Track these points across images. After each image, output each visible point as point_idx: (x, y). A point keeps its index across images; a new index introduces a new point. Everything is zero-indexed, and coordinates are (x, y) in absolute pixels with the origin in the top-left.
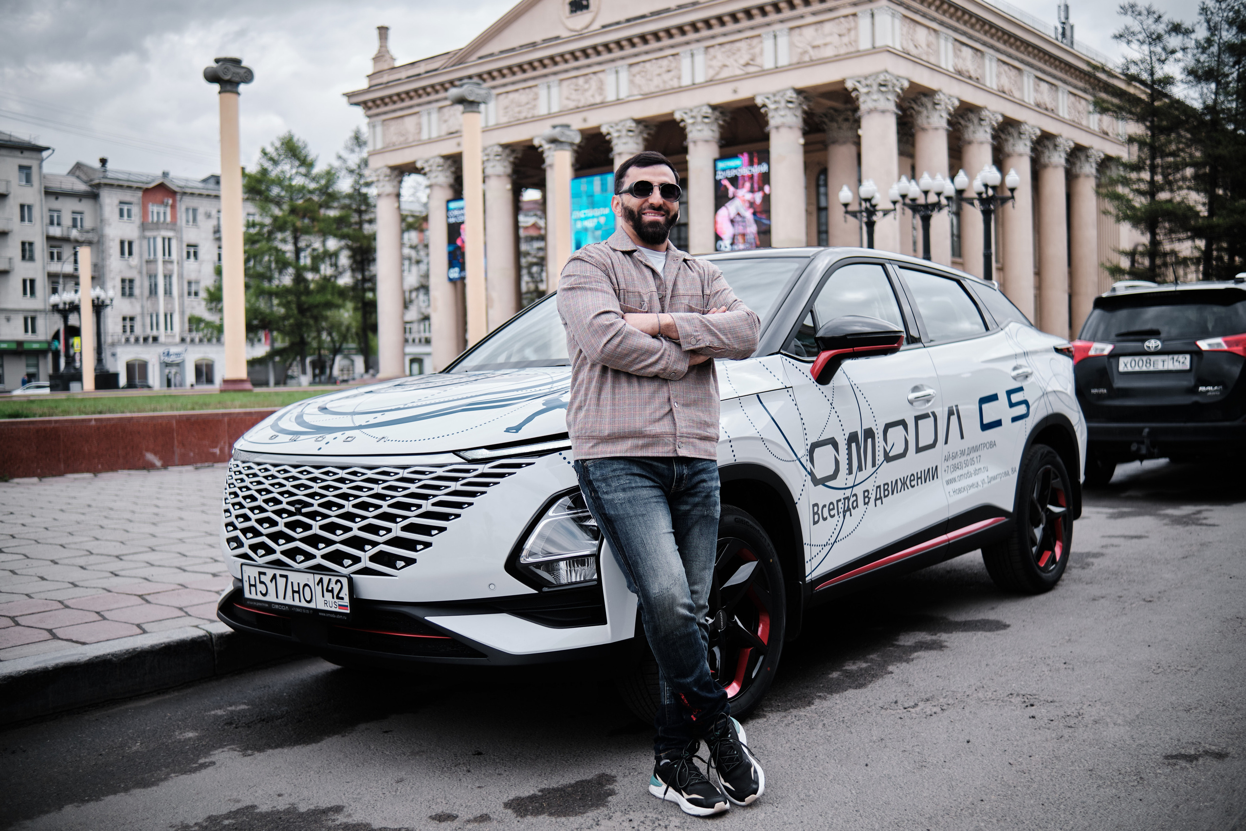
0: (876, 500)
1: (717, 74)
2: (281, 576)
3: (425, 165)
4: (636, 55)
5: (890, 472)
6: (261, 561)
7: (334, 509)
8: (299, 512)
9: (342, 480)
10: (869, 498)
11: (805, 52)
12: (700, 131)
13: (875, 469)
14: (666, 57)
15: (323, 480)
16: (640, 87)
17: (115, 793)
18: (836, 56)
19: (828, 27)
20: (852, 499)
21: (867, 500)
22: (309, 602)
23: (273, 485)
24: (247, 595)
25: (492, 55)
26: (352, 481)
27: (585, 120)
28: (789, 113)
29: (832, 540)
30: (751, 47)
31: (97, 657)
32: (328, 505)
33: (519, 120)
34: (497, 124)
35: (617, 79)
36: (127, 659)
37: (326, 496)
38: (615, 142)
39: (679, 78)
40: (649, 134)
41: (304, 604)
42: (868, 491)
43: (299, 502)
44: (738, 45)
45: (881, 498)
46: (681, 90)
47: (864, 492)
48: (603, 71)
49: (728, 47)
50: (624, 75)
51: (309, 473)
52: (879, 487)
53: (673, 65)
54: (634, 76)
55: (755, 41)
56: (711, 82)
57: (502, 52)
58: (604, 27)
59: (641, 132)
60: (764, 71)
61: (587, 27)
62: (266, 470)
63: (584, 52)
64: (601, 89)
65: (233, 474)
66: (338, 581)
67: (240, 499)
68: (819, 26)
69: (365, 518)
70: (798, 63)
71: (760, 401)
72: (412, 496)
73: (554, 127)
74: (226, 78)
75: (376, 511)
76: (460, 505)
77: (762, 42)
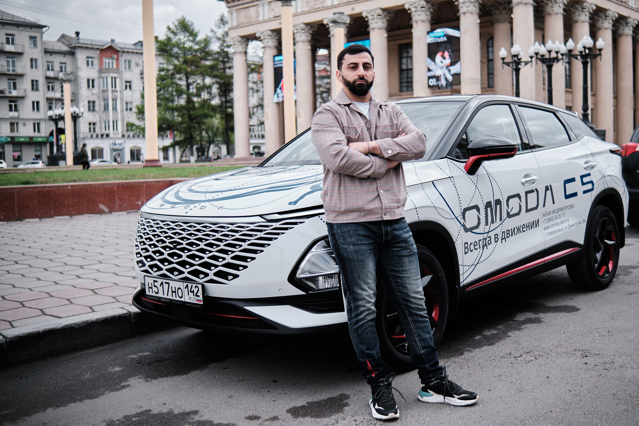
0: (502, 239)
2: (166, 283)
3: (261, 36)
5: (510, 224)
6: (155, 274)
7: (194, 246)
8: (175, 248)
9: (199, 231)
10: (498, 239)
12: (419, 15)
13: (501, 222)
15: (188, 230)
17: (75, 402)
20: (488, 239)
21: (496, 240)
22: (181, 298)
23: (161, 232)
24: (147, 293)
26: (204, 231)
27: (352, 9)
29: (476, 263)
31: (67, 325)
32: (191, 244)
33: (315, 9)
34: (302, 12)
36: (83, 326)
37: (190, 239)
38: (370, 22)
40: (390, 17)
41: (178, 299)
42: (497, 234)
43: (175, 242)
45: (505, 238)
47: (495, 235)
51: (181, 226)
52: (504, 232)
59: (386, 16)
62: (158, 224)
65: (140, 225)
66: (196, 287)
67: (143, 240)
69: (211, 251)
71: (434, 185)
72: (237, 240)
73: (335, 14)
75: (217, 248)
76: (263, 245)
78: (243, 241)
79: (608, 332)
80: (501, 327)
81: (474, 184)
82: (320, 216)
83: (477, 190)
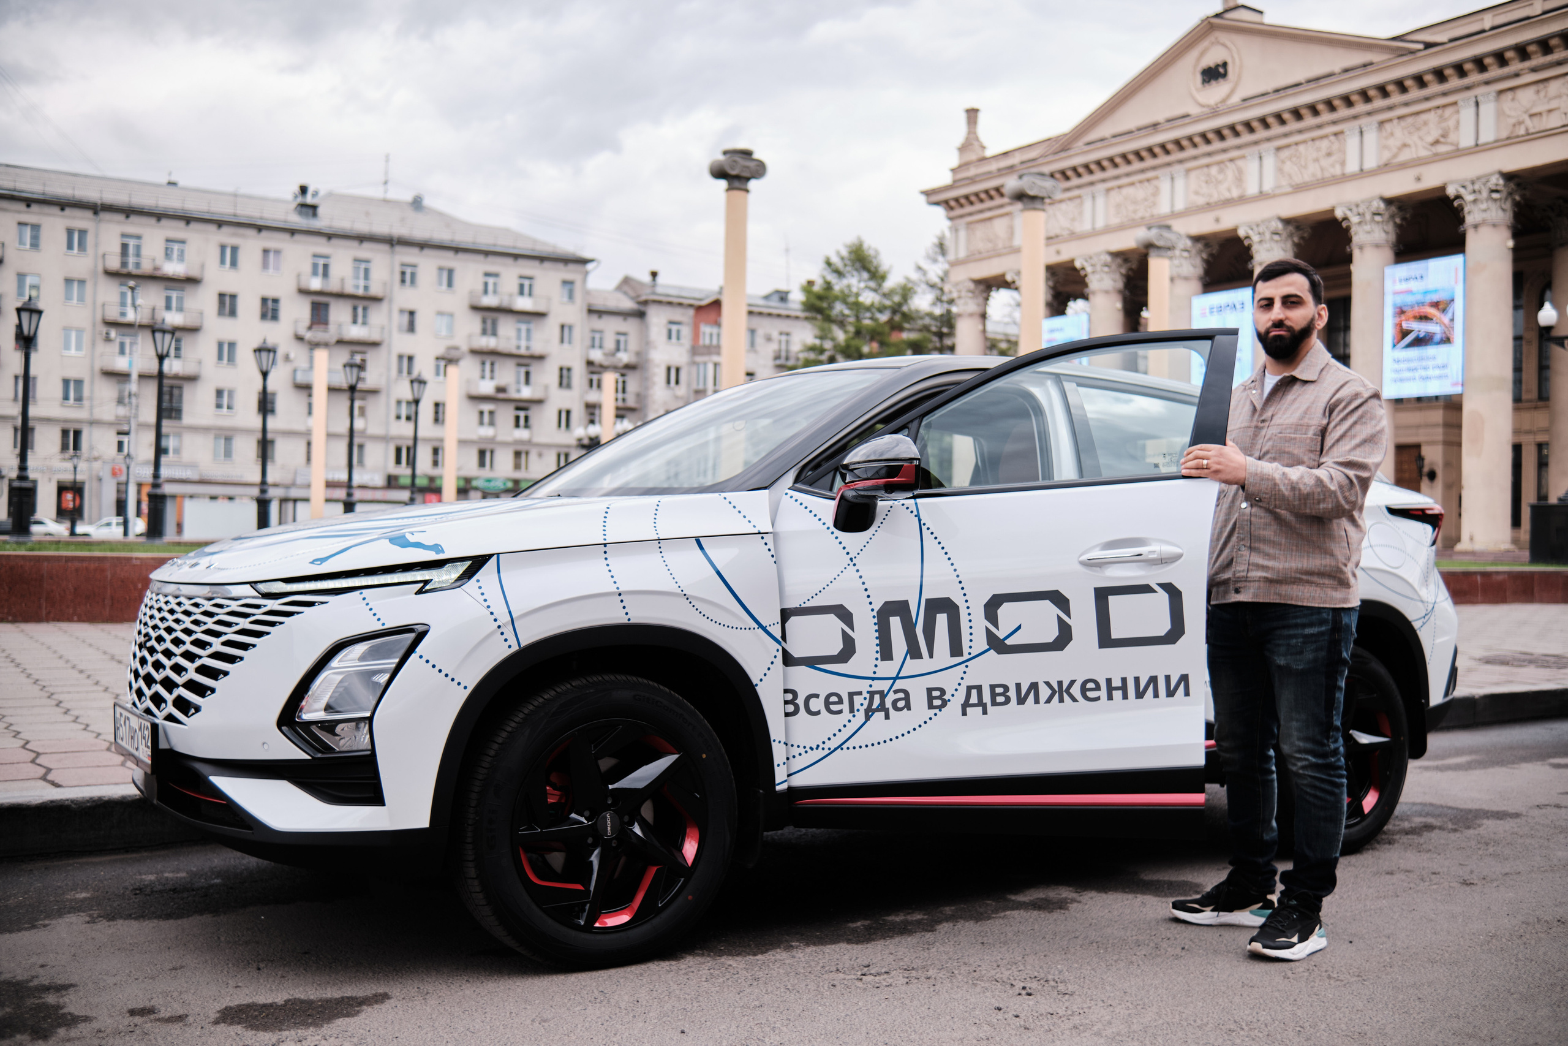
1: (1395, 156)
4: (1286, 135)
7: (162, 644)
9: (172, 612)
11: (1520, 123)
12: (1369, 233)
14: (1326, 136)
16: (1290, 176)
18: (1564, 126)
19: (1553, 88)
20: (893, 696)
25: (1102, 140)
26: (177, 613)
27: (1217, 220)
28: (1493, 207)
30: (1442, 119)
32: (160, 639)
33: (1133, 220)
35: (1261, 166)
37: (161, 629)
38: (1255, 248)
39: (1343, 163)
40: (1302, 238)
44: (1424, 117)
46: (1345, 178)
48: (1244, 157)
49: (1410, 120)
50: (1270, 162)
53: (1336, 146)
54: (1283, 162)
55: (1449, 111)
56: (1386, 167)
57: (1114, 136)
58: (1244, 100)
59: (1291, 235)
60: (1458, 150)
61: (1224, 101)
63: (1219, 134)
64: (1239, 179)
68: (1541, 86)
69: (176, 655)
70: (1508, 138)
71: (701, 547)
72: (208, 632)
73: (1149, 228)
74: (733, 173)
75: (183, 649)
76: (245, 647)
77: (1458, 112)
78: (217, 634)
79: (1183, 948)
80: (948, 910)
81: (848, 553)
82: (364, 591)
83: (852, 569)
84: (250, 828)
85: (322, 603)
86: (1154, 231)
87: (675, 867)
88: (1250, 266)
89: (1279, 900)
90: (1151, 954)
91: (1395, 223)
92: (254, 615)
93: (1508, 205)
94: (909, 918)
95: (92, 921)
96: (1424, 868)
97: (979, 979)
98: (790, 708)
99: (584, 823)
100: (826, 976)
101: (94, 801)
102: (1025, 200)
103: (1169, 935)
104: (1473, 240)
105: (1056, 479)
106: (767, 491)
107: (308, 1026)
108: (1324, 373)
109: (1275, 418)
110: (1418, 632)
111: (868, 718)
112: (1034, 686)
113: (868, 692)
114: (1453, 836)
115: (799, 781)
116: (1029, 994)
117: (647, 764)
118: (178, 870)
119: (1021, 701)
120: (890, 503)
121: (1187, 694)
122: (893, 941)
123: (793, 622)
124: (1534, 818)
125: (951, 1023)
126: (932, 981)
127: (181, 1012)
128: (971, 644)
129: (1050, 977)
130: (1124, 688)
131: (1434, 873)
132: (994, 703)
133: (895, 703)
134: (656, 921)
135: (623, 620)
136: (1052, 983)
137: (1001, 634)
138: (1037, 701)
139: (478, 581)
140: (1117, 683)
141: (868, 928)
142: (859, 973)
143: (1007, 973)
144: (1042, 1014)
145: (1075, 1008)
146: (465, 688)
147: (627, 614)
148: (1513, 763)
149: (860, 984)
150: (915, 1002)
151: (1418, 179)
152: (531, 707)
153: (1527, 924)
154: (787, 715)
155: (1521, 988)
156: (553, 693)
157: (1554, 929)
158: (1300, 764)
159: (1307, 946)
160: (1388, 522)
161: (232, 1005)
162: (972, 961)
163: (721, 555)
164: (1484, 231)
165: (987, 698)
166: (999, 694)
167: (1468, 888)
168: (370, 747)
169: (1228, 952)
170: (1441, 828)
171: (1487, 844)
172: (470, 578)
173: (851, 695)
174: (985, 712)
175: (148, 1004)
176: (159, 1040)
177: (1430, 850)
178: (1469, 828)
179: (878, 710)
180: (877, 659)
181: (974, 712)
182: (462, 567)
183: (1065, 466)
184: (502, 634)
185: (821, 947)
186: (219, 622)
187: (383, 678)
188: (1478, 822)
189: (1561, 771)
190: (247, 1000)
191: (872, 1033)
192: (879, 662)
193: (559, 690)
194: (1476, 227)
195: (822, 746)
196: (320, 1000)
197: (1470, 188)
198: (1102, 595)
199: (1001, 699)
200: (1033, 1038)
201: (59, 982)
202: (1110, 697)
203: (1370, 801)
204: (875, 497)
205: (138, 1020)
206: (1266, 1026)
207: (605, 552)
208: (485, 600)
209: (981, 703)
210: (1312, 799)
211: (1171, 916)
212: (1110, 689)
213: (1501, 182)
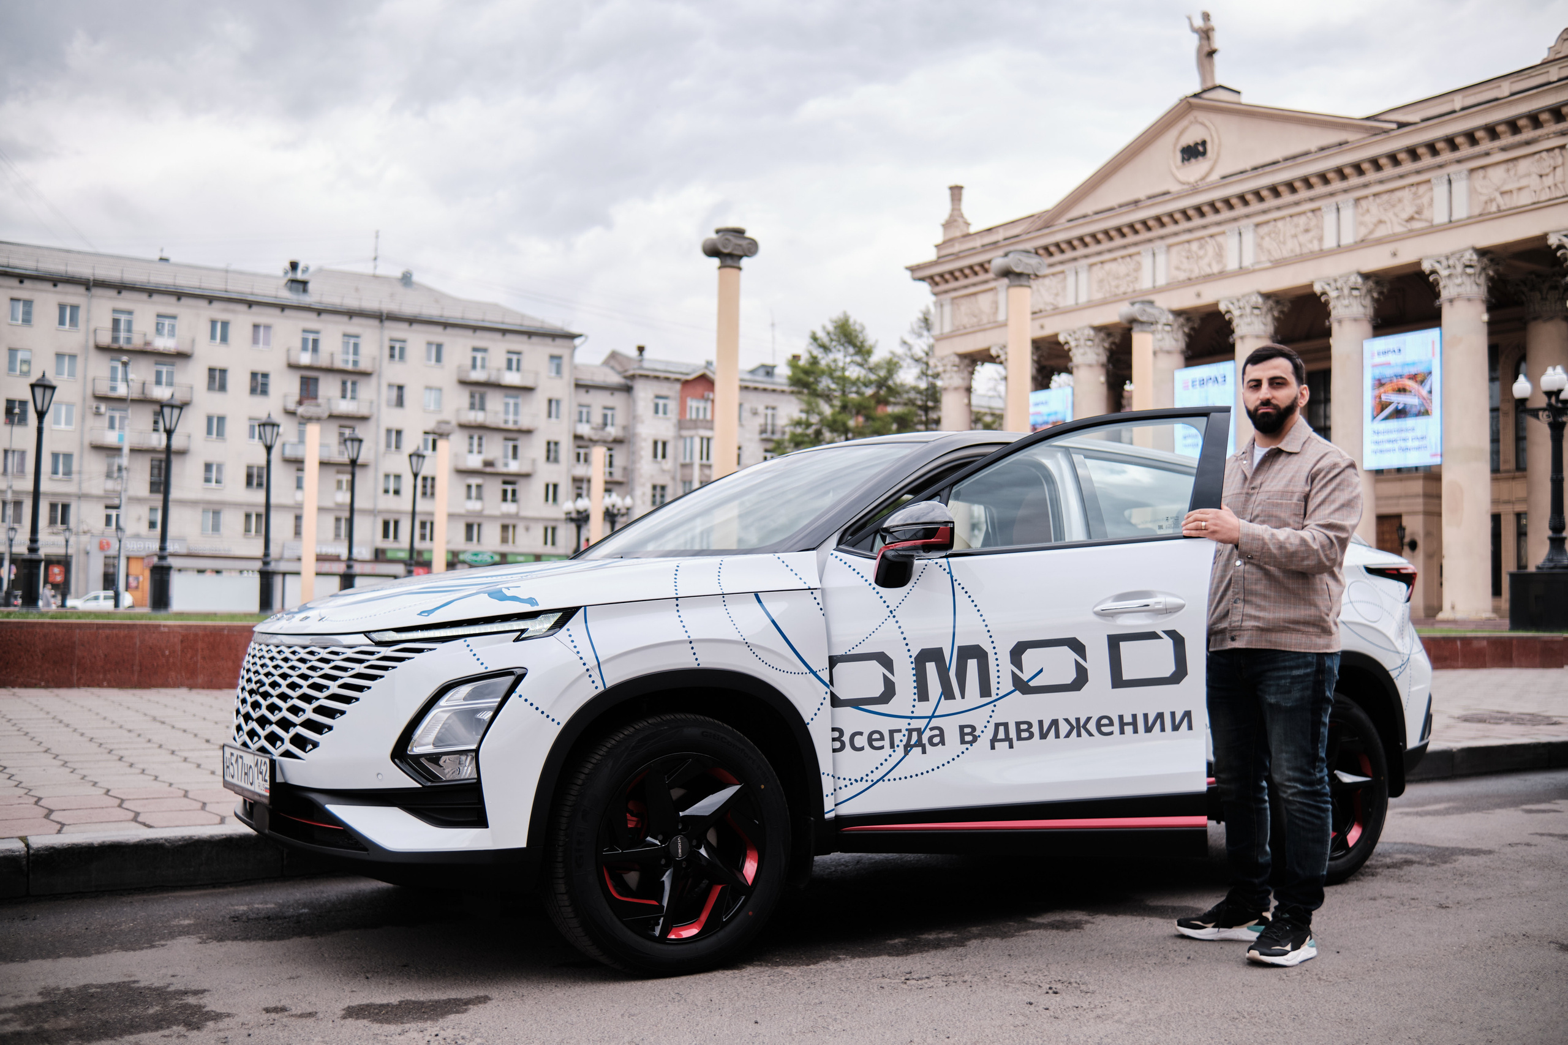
1: (1371, 232)
2: (240, 757)
3: (1001, 353)
4: (1264, 212)
7: (277, 689)
8: (259, 692)
9: (286, 660)
11: (1492, 200)
12: (1347, 307)
14: (1304, 213)
15: (277, 660)
16: (1269, 252)
18: (1534, 203)
19: (1524, 166)
22: (252, 785)
25: (1085, 216)
26: (291, 661)
27: (1199, 295)
28: (1468, 281)
29: (876, 776)
30: (1416, 196)
32: (274, 685)
33: (1116, 295)
34: (1089, 301)
35: (1240, 241)
37: (275, 676)
38: (1236, 322)
39: (1321, 239)
40: (1281, 312)
41: (249, 787)
43: (261, 681)
44: (1399, 194)
46: (1322, 254)
47: (962, 727)
48: (1223, 233)
49: (1385, 197)
50: (1249, 238)
51: (271, 652)
53: (1313, 222)
54: (1262, 238)
55: (1422, 189)
56: (1362, 243)
57: (1097, 213)
58: (1224, 178)
59: (1271, 310)
60: (1432, 226)
61: (1203, 179)
63: (1199, 211)
64: (1220, 255)
68: (1511, 165)
69: (292, 698)
70: (1480, 215)
71: (759, 601)
72: (326, 676)
73: (1133, 304)
74: (726, 251)
75: (299, 692)
76: (360, 689)
77: (1432, 189)
78: (334, 678)
79: (1189, 958)
80: (975, 930)
81: (888, 607)
82: (468, 639)
83: (892, 620)
84: (366, 849)
85: (431, 650)
86: (1137, 307)
87: (738, 887)
88: (1231, 340)
89: (1273, 915)
90: (1160, 963)
91: (1373, 297)
92: (368, 661)
93: (1482, 280)
94: (941, 936)
95: (203, 942)
96: (1404, 895)
97: (1012, 981)
98: (837, 745)
99: (657, 845)
100: (874, 981)
101: (185, 840)
102: (1012, 277)
103: (1175, 948)
104: (1448, 314)
105: (1067, 540)
106: (814, 552)
107: (426, 1020)
108: (1306, 445)
109: (1263, 485)
110: (1395, 680)
111: (906, 753)
112: (1055, 723)
113: (907, 730)
114: (1430, 869)
115: (846, 810)
116: (1056, 993)
117: (713, 793)
118: (266, 903)
119: (1043, 736)
120: (925, 562)
121: (1190, 728)
122: (929, 954)
123: (840, 667)
124: (1506, 854)
125: (989, 1014)
126: (969, 984)
127: (310, 1010)
128: (998, 686)
129: (1072, 980)
130: (1134, 723)
131: (1413, 899)
132: (1019, 738)
133: (931, 739)
134: (721, 934)
135: (693, 665)
136: (1075, 985)
137: (1025, 677)
138: (1057, 736)
139: (568, 630)
140: (1128, 719)
141: (906, 945)
142: (903, 978)
143: (1033, 978)
144: (1068, 1008)
145: (1097, 1002)
146: (558, 724)
147: (697, 659)
148: (1488, 809)
149: (905, 986)
150: (956, 999)
151: (1394, 255)
152: (613, 742)
153: (1496, 938)
154: (834, 751)
155: (1488, 986)
156: (632, 730)
157: (1519, 942)
158: (1289, 791)
159: (1299, 954)
160: (1366, 580)
161: (353, 1005)
162: (1001, 968)
163: (776, 607)
164: (1460, 305)
165: (1013, 734)
166: (1024, 730)
167: (1443, 911)
168: (476, 776)
169: (1229, 960)
170: (1419, 863)
171: (1462, 875)
172: (561, 627)
173: (892, 732)
174: (1011, 746)
175: (279, 1005)
176: (299, 1030)
177: (1409, 881)
178: (1445, 862)
179: (915, 745)
180: (915, 700)
181: (1001, 746)
182: (555, 617)
183: (1075, 529)
184: (590, 676)
185: (865, 959)
186: (336, 668)
187: (487, 716)
188: (1454, 858)
189: (1532, 815)
190: (365, 1001)
191: (921, 1022)
192: (916, 703)
193: (637, 727)
194: (1451, 301)
195: (865, 778)
196: (430, 1001)
197: (1445, 263)
198: (1114, 642)
199: (1025, 735)
200: (1062, 1025)
201: (193, 988)
202: (1122, 732)
203: (1354, 836)
204: (912, 556)
205: (273, 1015)
206: (1265, 1015)
207: (677, 605)
208: (575, 647)
209: (1007, 738)
210: (1300, 823)
211: (1177, 933)
212: (1122, 724)
213: (1475, 257)
